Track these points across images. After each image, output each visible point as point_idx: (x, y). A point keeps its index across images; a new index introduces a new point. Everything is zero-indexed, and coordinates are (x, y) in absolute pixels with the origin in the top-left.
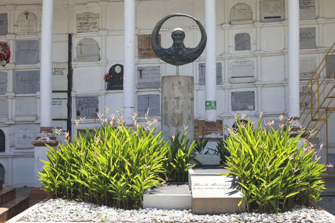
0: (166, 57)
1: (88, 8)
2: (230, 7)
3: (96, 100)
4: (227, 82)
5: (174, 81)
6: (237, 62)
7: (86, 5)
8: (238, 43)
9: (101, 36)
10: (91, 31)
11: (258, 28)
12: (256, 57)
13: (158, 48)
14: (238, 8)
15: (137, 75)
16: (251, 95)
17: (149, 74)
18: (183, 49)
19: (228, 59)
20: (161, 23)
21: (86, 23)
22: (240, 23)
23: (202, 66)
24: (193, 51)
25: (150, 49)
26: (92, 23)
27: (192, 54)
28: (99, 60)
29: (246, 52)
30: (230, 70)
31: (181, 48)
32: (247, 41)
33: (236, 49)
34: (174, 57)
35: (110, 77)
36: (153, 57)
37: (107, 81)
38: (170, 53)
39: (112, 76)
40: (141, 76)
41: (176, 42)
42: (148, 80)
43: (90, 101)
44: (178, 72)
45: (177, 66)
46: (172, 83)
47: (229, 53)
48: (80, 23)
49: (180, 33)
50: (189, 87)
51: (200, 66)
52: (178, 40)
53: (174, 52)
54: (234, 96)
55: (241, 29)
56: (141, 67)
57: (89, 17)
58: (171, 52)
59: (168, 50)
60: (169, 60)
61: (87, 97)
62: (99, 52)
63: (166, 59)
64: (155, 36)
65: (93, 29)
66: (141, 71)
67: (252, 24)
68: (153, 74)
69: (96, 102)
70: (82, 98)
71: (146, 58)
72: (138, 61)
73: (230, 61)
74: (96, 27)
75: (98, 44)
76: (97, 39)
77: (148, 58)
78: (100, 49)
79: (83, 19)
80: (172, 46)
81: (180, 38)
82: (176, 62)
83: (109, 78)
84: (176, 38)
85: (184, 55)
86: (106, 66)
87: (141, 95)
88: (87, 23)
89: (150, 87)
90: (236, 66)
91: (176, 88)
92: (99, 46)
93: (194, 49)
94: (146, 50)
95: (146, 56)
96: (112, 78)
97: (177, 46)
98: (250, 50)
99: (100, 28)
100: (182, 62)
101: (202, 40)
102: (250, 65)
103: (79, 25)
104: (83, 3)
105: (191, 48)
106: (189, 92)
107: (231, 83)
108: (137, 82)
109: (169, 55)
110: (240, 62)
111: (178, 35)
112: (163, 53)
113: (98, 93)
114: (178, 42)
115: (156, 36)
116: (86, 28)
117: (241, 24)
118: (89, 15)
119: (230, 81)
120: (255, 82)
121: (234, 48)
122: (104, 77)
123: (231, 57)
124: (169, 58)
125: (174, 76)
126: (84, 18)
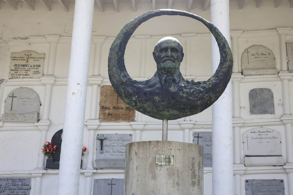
0: (139, 97)
1: (30, 44)
2: (241, 51)
3: (27, 185)
4: (239, 164)
5: (157, 156)
6: (253, 132)
7: (27, 40)
8: (254, 103)
9: (44, 85)
10: (30, 78)
11: (286, 82)
12: (284, 124)
13: (122, 78)
14: (252, 51)
15: (96, 146)
16: (278, 186)
17: (115, 146)
18: (179, 82)
19: (240, 127)
20: (131, 27)
21: (24, 66)
22: (257, 73)
23: (198, 137)
24: (203, 87)
25: (118, 107)
26: (33, 66)
27: (201, 92)
28: (39, 120)
29: (267, 118)
30: (242, 144)
31: (174, 80)
32: (269, 100)
33: (252, 112)
34: (157, 98)
35: (52, 149)
36: (122, 119)
37: (46, 155)
38: (149, 89)
39: (55, 146)
40: (102, 149)
41: (162, 65)
42: (112, 155)
43: (16, 186)
44: (165, 136)
45: (165, 121)
46: (150, 160)
47: (240, 117)
48: (16, 65)
49: (174, 45)
50: (194, 173)
51: (195, 137)
52: (168, 61)
53: (157, 88)
54: (250, 187)
55: (258, 82)
56: (103, 135)
57: (30, 56)
58: (150, 87)
59: (144, 84)
60: (146, 106)
61: (13, 180)
62: (39, 110)
63: (138, 104)
64: (117, 53)
65: (33, 74)
66: (102, 141)
67: (276, 76)
68: (121, 146)
69: (27, 187)
70: (5, 180)
71: (111, 121)
72: (99, 125)
73: (243, 130)
74: (38, 71)
75: (39, 97)
76: (39, 90)
77: (114, 121)
78: (41, 105)
79: (20, 59)
80: (155, 75)
81: (172, 56)
82: (161, 111)
83: (50, 150)
84: (164, 57)
85: (181, 94)
86: (47, 131)
87: (101, 179)
88: (26, 66)
89: (115, 166)
90: (252, 138)
91: (162, 173)
92: (40, 101)
93: (204, 82)
94: (111, 108)
95: (112, 117)
96: (55, 151)
97: (165, 76)
98: (274, 114)
99: (45, 73)
100: (175, 112)
101: (221, 64)
102: (274, 137)
103: (13, 68)
104: (23, 37)
105: (196, 81)
106: (193, 184)
107: (245, 165)
108: (95, 159)
109: (145, 94)
110: (259, 132)
111: (169, 50)
112: (131, 89)
113: (31, 174)
114: (169, 64)
115: (120, 53)
116: (23, 72)
117: (259, 75)
118: (29, 55)
119: (243, 162)
120: (285, 165)
121: (249, 110)
122: (43, 148)
123: (245, 124)
124: (147, 101)
125: (158, 142)
126: (22, 59)
